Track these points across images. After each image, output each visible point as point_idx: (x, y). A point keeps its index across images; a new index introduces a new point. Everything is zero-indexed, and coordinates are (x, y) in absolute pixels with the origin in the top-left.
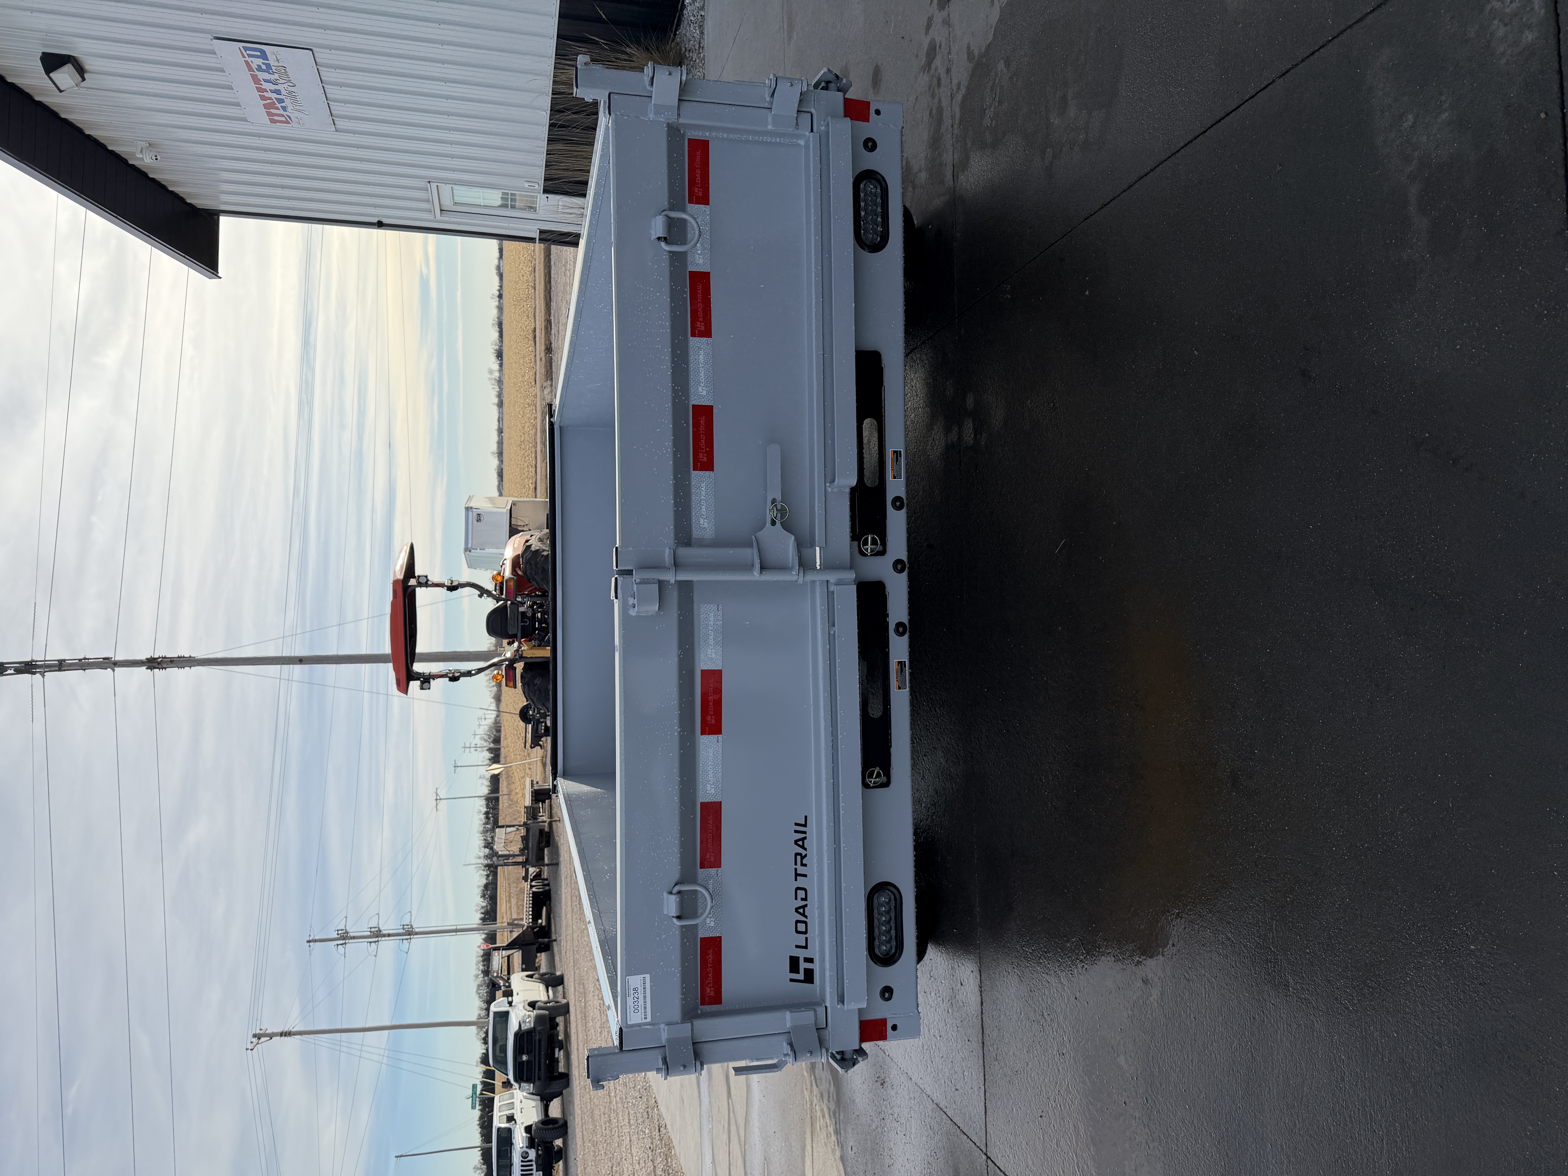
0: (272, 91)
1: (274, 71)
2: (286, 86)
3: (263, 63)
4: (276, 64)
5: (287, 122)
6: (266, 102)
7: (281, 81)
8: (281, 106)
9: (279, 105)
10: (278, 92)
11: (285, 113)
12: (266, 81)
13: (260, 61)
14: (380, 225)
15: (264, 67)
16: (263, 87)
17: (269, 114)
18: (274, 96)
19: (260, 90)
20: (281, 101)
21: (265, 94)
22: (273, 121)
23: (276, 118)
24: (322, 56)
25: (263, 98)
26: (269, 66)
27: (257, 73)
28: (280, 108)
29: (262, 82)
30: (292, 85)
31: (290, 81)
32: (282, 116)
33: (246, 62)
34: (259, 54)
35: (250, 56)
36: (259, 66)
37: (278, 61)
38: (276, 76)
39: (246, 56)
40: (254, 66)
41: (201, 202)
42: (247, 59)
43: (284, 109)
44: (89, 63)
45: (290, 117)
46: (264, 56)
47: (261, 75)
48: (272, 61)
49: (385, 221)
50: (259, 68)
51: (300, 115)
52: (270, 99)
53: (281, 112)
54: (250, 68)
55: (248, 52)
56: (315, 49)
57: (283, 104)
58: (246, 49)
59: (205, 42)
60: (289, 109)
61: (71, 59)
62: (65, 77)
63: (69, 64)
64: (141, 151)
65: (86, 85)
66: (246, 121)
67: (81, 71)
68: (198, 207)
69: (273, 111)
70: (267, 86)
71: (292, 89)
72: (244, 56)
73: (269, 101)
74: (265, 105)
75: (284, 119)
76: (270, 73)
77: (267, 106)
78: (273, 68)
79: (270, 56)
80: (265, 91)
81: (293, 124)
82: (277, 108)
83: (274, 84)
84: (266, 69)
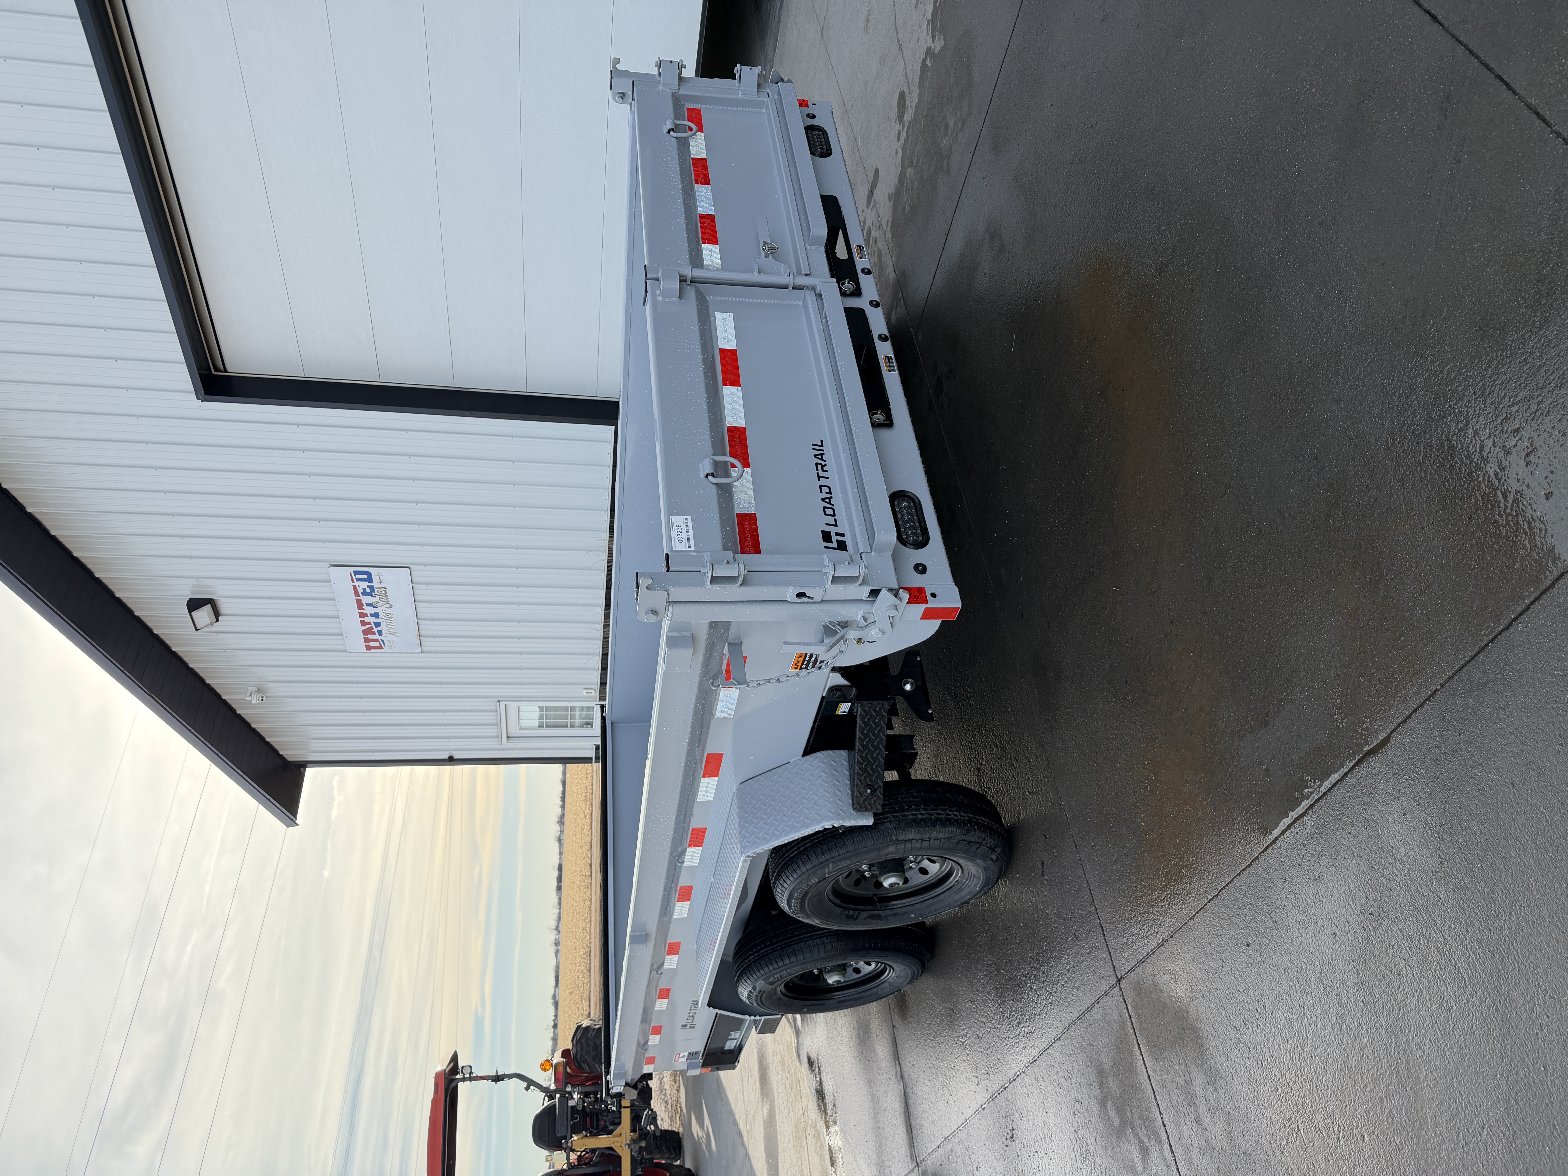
0: (372, 615)
1: (376, 593)
2: (384, 608)
3: (368, 586)
4: (379, 585)
5: (380, 647)
6: (364, 628)
7: (381, 603)
8: (378, 631)
9: (375, 630)
10: (376, 615)
11: (379, 638)
12: (368, 605)
13: (364, 585)
14: (451, 761)
15: (368, 590)
16: (365, 612)
17: (367, 640)
18: (372, 620)
19: (362, 615)
21: (366, 619)
22: (369, 648)
23: (372, 644)
24: (418, 573)
25: (363, 623)
26: (372, 588)
27: (362, 597)
28: (376, 633)
29: (365, 607)
30: (388, 606)
31: (387, 602)
32: (377, 640)
33: (354, 587)
34: (365, 576)
35: (358, 580)
36: (364, 590)
37: (381, 582)
38: (377, 599)
39: (355, 580)
41: (291, 754)
42: (356, 583)
43: (380, 633)
44: (223, 606)
45: (383, 642)
46: (370, 579)
47: (366, 599)
48: (376, 584)
49: (455, 757)
50: (365, 593)
51: (392, 638)
52: (369, 623)
53: (376, 637)
54: (357, 594)
55: (358, 576)
56: (413, 568)
57: (378, 629)
58: (356, 573)
59: (323, 571)
60: (383, 633)
61: (211, 602)
62: (203, 615)
63: (209, 606)
64: (250, 695)
65: (217, 627)
66: (345, 651)
67: (217, 614)
68: (289, 760)
69: (370, 637)
70: (368, 610)
71: (389, 611)
72: (353, 581)
73: (368, 626)
74: (363, 631)
75: (377, 644)
76: (372, 596)
77: (365, 632)
78: (376, 590)
79: (375, 579)
80: (366, 615)
81: (385, 649)
82: (374, 633)
83: (374, 607)
84: (371, 592)
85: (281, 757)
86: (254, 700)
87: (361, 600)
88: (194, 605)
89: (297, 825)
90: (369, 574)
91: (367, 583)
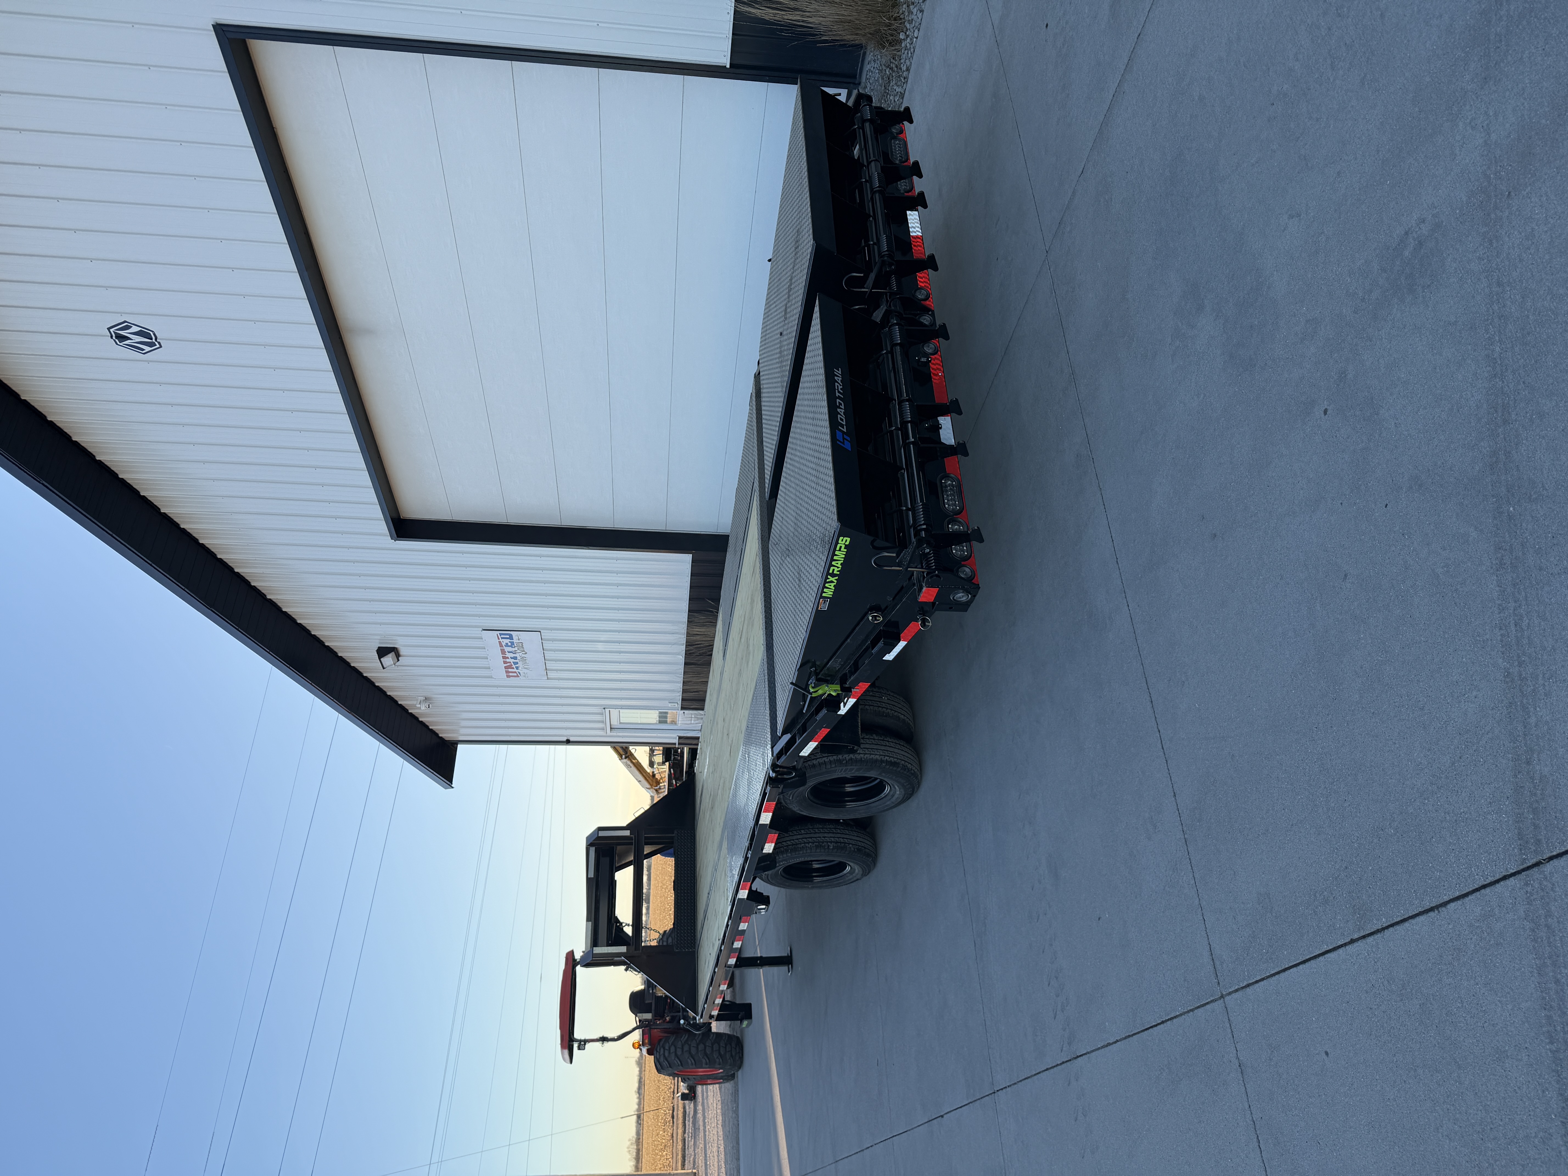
0: (511, 658)
1: (515, 646)
2: (521, 654)
3: (509, 642)
5: (517, 676)
6: (506, 665)
9: (514, 666)
10: (515, 658)
11: (517, 671)
12: (509, 652)
13: (507, 641)
14: (568, 742)
15: (509, 644)
16: (506, 656)
17: (507, 672)
18: (513, 660)
19: (504, 658)
20: (516, 663)
21: (507, 660)
22: (508, 676)
23: (511, 674)
24: (546, 634)
25: (505, 662)
26: (512, 643)
27: (505, 648)
28: (515, 668)
29: (507, 653)
30: (524, 653)
31: (523, 651)
33: (500, 642)
34: (508, 636)
35: (502, 638)
36: (507, 644)
38: (516, 649)
40: (504, 644)
41: (450, 736)
42: (501, 640)
43: (517, 668)
44: (402, 651)
45: (519, 673)
46: (511, 637)
47: (507, 649)
48: (515, 640)
49: (572, 739)
50: (507, 645)
51: (526, 671)
52: (510, 663)
54: (501, 645)
55: (502, 636)
56: (542, 631)
57: (517, 665)
58: (501, 634)
59: (478, 632)
61: (394, 649)
62: (388, 660)
63: (393, 653)
64: (420, 703)
65: (397, 664)
67: (398, 656)
68: (446, 741)
69: (510, 670)
70: (509, 655)
71: (523, 655)
72: (499, 639)
73: (508, 664)
74: (505, 667)
75: (515, 674)
76: (513, 647)
77: (506, 668)
78: (515, 644)
79: (515, 637)
80: (508, 658)
81: (521, 677)
82: (513, 668)
83: (514, 653)
84: (511, 645)
85: (440, 738)
86: (423, 708)
88: (383, 652)
89: (453, 788)
90: (511, 635)
91: (509, 640)
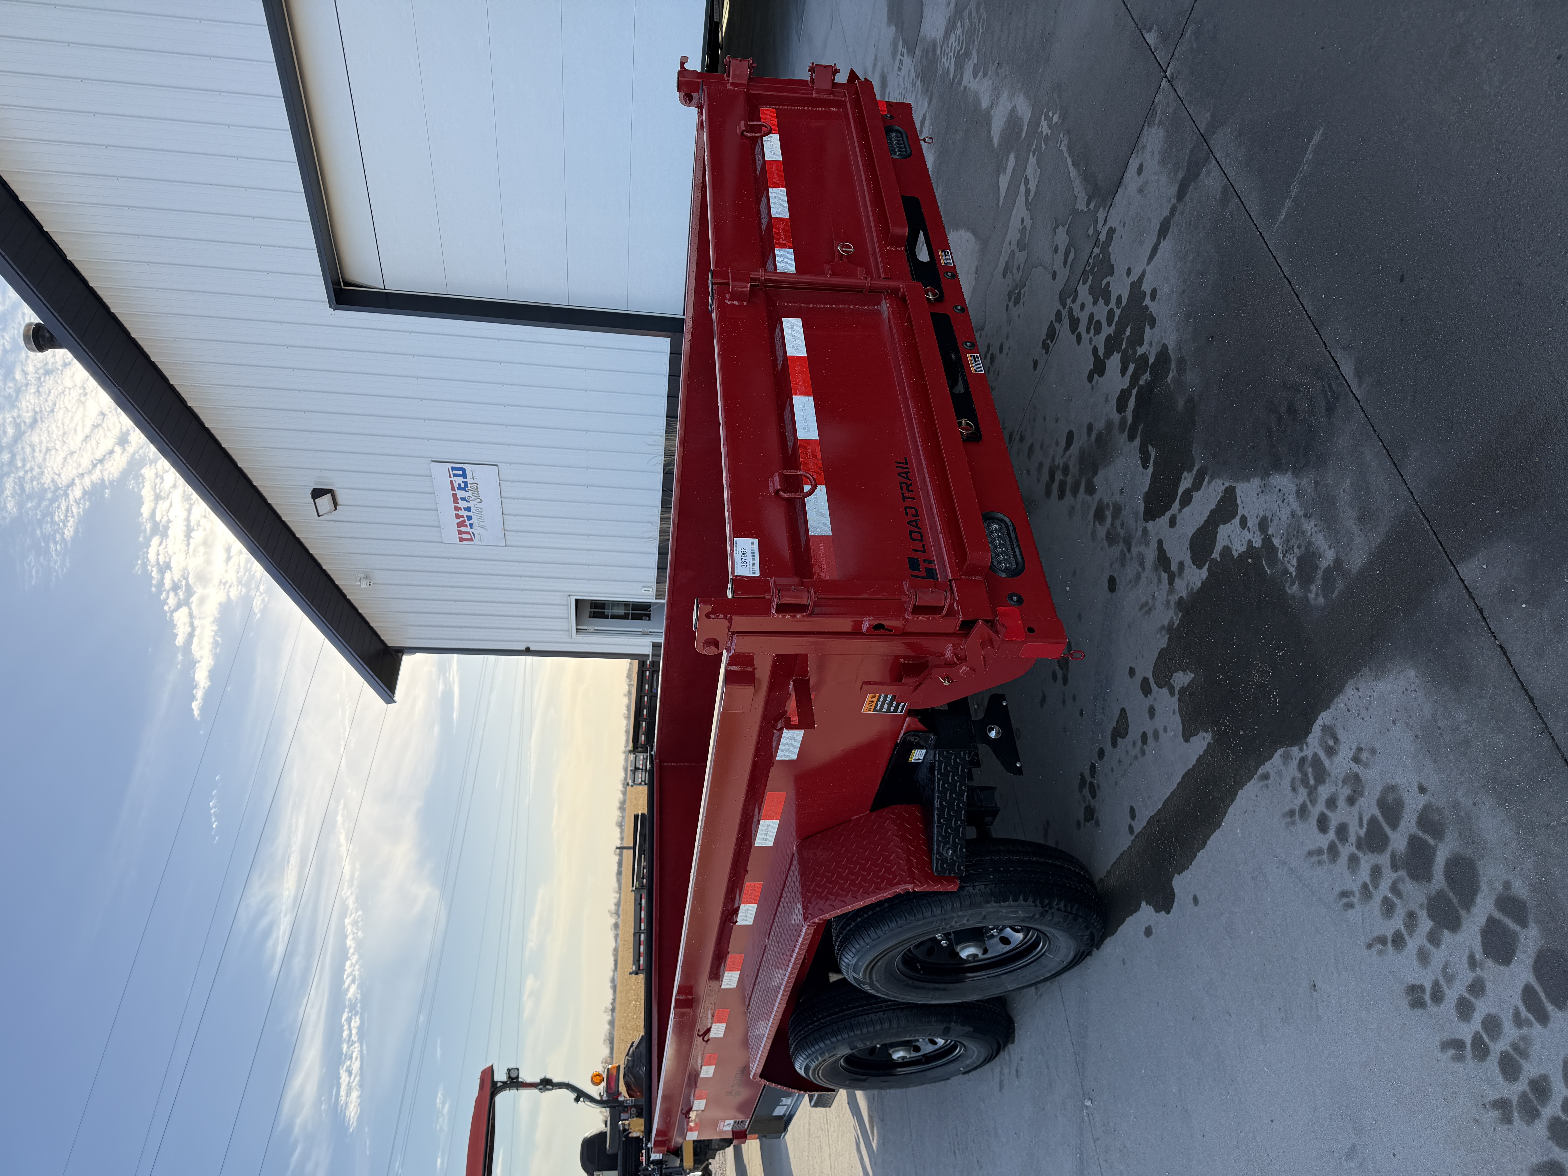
0: (465, 509)
1: (470, 488)
2: (475, 502)
3: (463, 482)
4: (472, 481)
5: (471, 540)
6: (459, 521)
7: (473, 497)
8: (469, 524)
9: (467, 523)
10: (468, 509)
11: (471, 531)
12: (463, 499)
13: (459, 480)
14: (528, 652)
15: (463, 486)
16: (459, 506)
17: (460, 532)
18: (465, 513)
19: (457, 509)
20: (470, 518)
21: (461, 513)
22: (461, 540)
23: (464, 536)
24: (505, 470)
25: (458, 516)
26: (466, 483)
27: (457, 492)
28: (468, 526)
29: (459, 501)
30: (479, 500)
31: (478, 497)
32: (468, 533)
33: (451, 481)
34: (461, 472)
35: (455, 475)
36: (459, 485)
37: (473, 478)
38: (470, 494)
39: (452, 476)
40: (456, 486)
41: (391, 640)
42: (453, 479)
43: (471, 525)
44: (342, 496)
45: (473, 534)
46: (464, 475)
47: (460, 494)
48: (469, 480)
49: (532, 649)
50: (460, 488)
51: (482, 531)
52: (463, 517)
53: (468, 529)
54: (453, 489)
55: (455, 472)
56: (501, 466)
57: (471, 522)
58: (453, 469)
59: (426, 465)
60: (474, 527)
61: (330, 491)
62: (325, 502)
63: (329, 495)
64: (360, 581)
65: (335, 515)
66: (442, 542)
67: (335, 504)
68: (389, 645)
69: (463, 529)
70: (462, 504)
71: (479, 505)
72: (450, 477)
73: (461, 519)
74: (458, 524)
75: (468, 536)
76: (466, 491)
77: (459, 525)
78: (469, 485)
79: (469, 474)
80: (460, 509)
81: (476, 542)
82: (466, 526)
83: (467, 501)
84: (464, 487)
85: (382, 642)
86: (364, 585)
87: (456, 494)
88: (317, 493)
89: (395, 702)
90: (464, 470)
91: (461, 479)
